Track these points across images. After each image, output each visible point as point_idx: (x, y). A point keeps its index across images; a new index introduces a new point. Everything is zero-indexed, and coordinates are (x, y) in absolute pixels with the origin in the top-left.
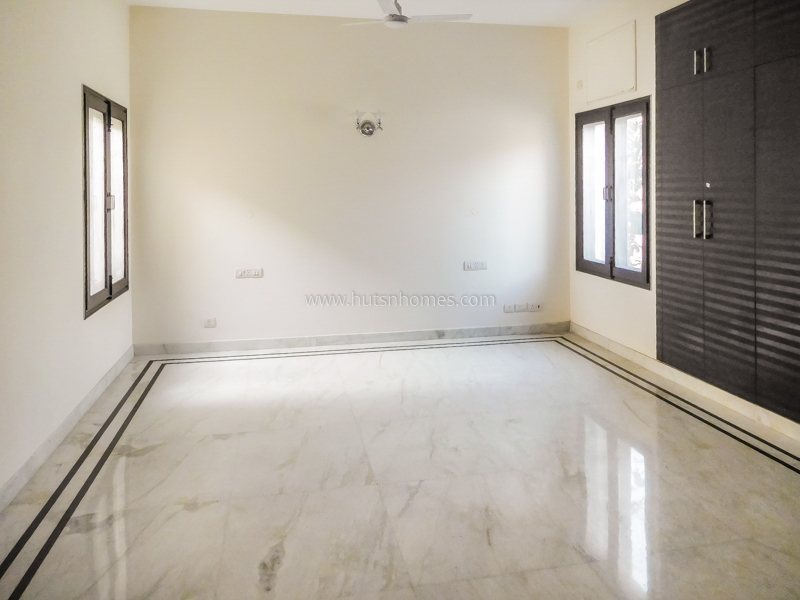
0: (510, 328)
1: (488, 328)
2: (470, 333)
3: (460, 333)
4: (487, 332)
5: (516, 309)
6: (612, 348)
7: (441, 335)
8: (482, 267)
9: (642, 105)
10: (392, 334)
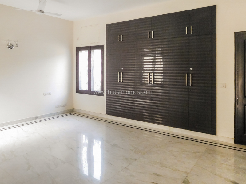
0: (58, 113)
1: (51, 114)
2: (45, 116)
3: (43, 117)
4: (51, 115)
5: (59, 107)
6: (90, 114)
7: (36, 118)
8: (49, 94)
9: (101, 47)
10: (19, 120)
